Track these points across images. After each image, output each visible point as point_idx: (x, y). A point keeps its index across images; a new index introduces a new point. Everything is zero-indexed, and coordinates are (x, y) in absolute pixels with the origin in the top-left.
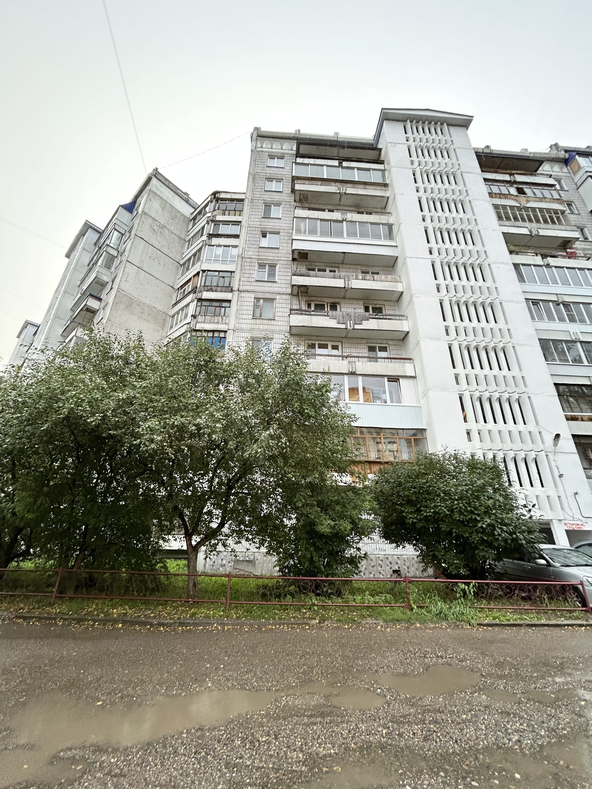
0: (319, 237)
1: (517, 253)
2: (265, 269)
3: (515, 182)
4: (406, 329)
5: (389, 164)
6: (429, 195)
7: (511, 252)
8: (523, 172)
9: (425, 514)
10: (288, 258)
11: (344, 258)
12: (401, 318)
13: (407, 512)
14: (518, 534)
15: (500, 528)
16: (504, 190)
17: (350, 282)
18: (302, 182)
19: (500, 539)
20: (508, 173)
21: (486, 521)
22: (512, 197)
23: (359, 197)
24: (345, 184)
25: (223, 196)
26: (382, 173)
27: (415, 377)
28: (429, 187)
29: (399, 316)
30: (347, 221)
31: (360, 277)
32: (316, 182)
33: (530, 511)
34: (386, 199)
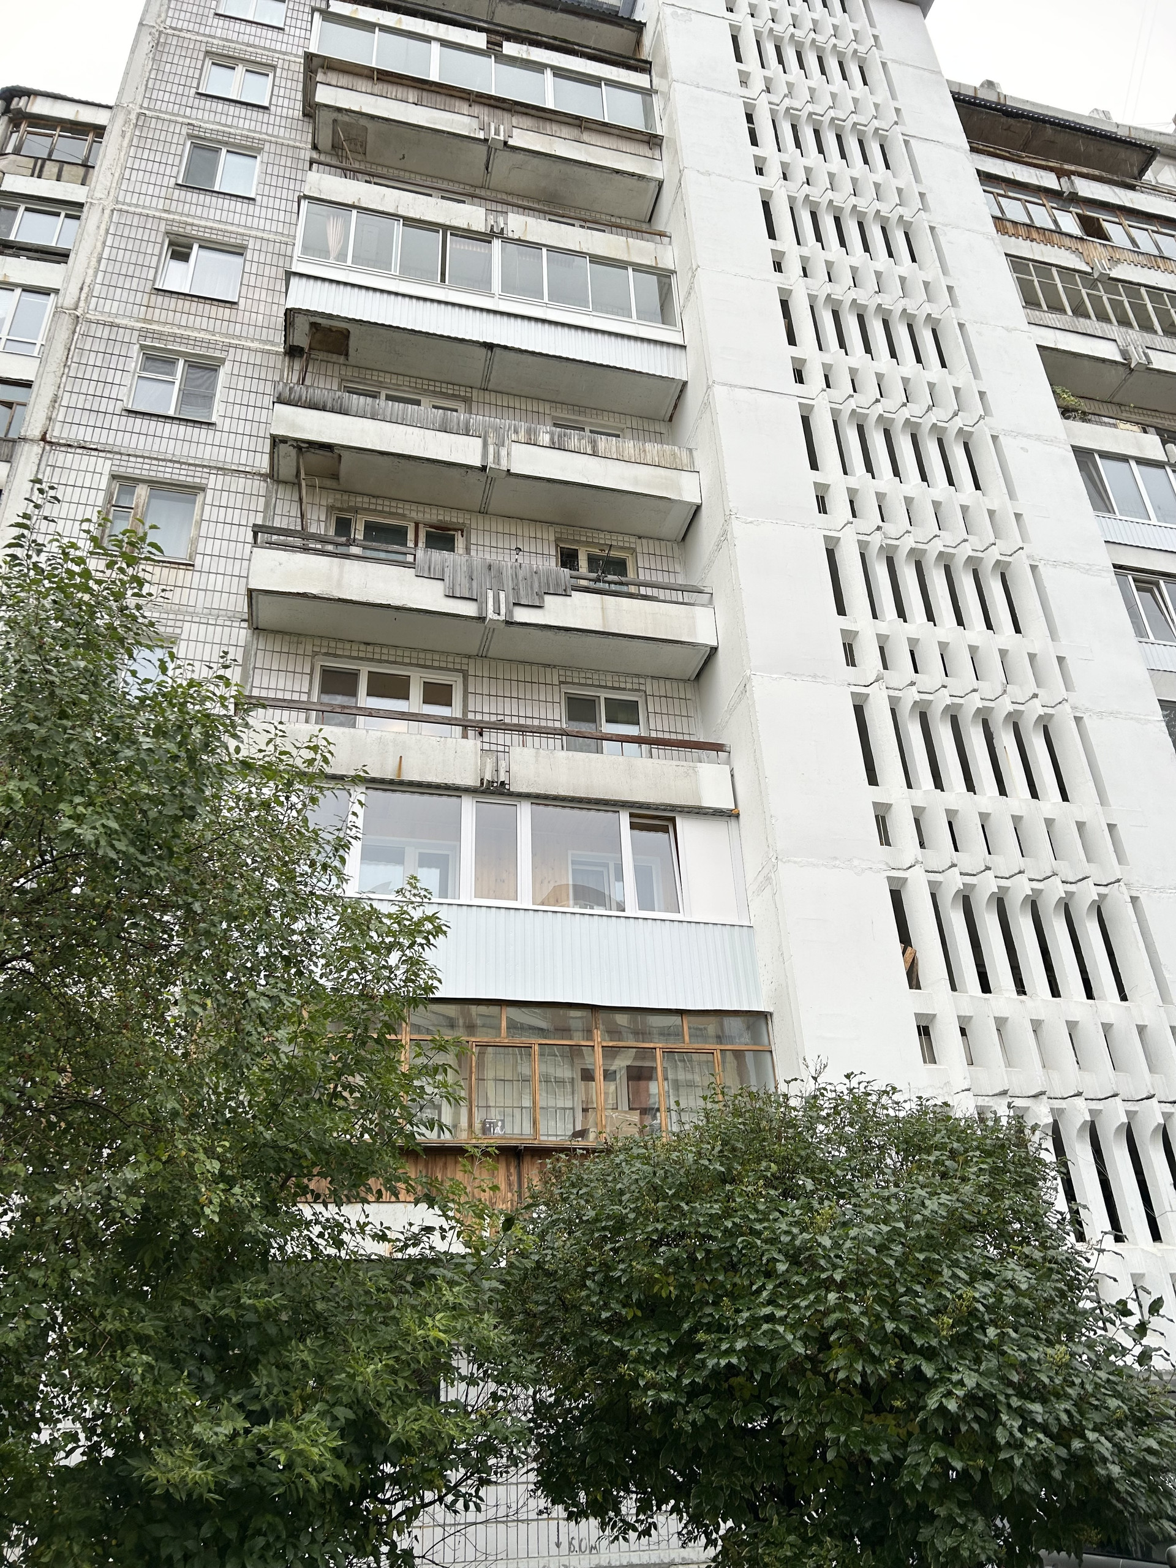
0: (394, 277)
1: (1084, 417)
2: (172, 373)
3: (1074, 199)
4: (705, 637)
5: (664, 75)
6: (796, 187)
7: (1066, 412)
8: (1097, 173)
9: (711, 1363)
10: (272, 343)
11: (489, 368)
12: (687, 597)
13: (639, 1359)
14: (1092, 1436)
15: (1021, 1412)
16: (1041, 216)
17: (503, 452)
18: (344, 80)
19: (1018, 1462)
20: (1051, 169)
21: (961, 1383)
22: (1067, 241)
23: (558, 168)
24: (507, 115)
25: (40, 107)
26: (644, 103)
27: (731, 815)
28: (798, 165)
29: (683, 589)
30: (507, 240)
31: (545, 439)
32: (400, 92)
33: (1142, 1329)
34: (653, 186)
